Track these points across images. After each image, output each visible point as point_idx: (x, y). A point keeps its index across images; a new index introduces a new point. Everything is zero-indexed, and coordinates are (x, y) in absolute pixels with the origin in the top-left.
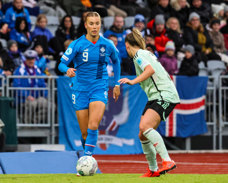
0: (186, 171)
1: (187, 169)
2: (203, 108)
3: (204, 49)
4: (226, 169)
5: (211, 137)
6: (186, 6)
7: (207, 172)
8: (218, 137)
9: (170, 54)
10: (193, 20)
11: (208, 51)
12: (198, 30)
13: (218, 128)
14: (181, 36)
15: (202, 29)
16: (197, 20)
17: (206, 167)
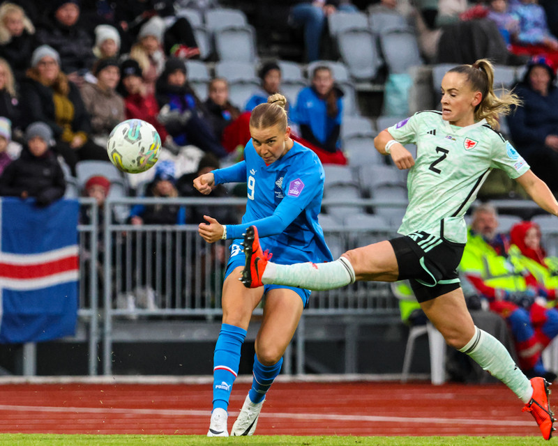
2: (72, 276)
3: (67, 133)
4: (120, 421)
5: (85, 345)
6: (25, 31)
7: (77, 429)
8: (101, 345)
10: (42, 62)
11: (78, 141)
12: (55, 86)
13: (101, 325)
14: (15, 102)
15: (64, 86)
16: (51, 63)
17: (73, 416)
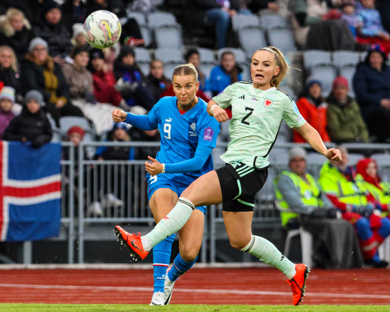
0: (25, 299)
1: (26, 295)
2: (57, 195)
3: (53, 98)
4: (90, 295)
5: (65, 243)
6: (24, 28)
9: (6, 106)
10: (36, 49)
11: (61, 103)
12: (45, 65)
13: (77, 228)
14: (17, 76)
15: (51, 65)
16: (42, 49)
